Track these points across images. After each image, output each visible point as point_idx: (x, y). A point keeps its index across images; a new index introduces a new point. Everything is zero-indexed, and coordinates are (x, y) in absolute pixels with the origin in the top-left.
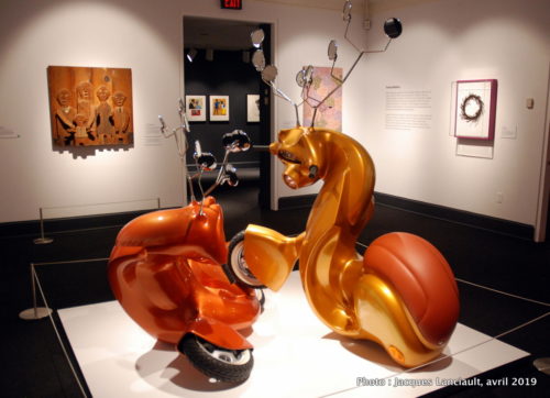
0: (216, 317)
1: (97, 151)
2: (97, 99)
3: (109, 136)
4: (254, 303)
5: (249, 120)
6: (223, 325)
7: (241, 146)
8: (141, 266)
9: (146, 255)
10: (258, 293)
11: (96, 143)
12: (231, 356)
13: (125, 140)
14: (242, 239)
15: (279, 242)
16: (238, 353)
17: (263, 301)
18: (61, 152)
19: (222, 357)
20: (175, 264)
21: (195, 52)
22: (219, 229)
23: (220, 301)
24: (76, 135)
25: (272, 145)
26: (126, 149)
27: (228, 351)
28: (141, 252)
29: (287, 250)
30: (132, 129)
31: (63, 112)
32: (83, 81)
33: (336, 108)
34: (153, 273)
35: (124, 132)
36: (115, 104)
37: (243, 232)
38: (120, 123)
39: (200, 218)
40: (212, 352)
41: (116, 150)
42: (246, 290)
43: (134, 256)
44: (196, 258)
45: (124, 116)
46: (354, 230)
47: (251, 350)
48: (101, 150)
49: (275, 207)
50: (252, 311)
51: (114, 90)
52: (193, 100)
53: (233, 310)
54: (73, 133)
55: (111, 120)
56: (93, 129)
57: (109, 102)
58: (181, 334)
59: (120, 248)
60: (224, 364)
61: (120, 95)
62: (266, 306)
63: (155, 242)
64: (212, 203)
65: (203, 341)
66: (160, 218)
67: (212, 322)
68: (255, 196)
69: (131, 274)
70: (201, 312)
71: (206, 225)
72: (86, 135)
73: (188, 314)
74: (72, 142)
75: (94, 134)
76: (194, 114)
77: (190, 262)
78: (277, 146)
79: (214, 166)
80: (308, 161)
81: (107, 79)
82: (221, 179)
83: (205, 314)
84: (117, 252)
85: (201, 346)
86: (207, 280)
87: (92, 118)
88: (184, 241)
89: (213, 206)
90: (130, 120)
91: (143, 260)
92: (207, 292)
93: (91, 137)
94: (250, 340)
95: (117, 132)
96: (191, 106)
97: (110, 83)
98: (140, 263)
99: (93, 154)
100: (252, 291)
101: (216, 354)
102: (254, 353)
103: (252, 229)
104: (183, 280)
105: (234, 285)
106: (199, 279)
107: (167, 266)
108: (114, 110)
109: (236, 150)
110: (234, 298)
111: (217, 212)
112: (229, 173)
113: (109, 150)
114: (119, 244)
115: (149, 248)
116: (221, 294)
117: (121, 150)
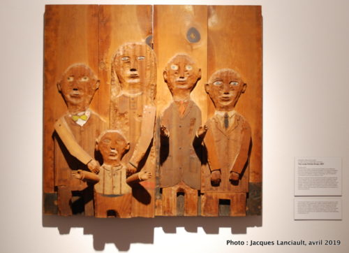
1: (158, 231)
2: (163, 89)
3: (191, 192)
11: (151, 211)
13: (238, 205)
18: (64, 231)
24: (98, 188)
26: (239, 229)
30: (259, 174)
31: (73, 124)
32: (128, 41)
35: (234, 182)
36: (213, 101)
38: (225, 155)
41: (212, 229)
45: (237, 136)
48: (170, 229)
51: (211, 65)
54: (92, 183)
55: (200, 148)
57: (198, 97)
61: (226, 80)
72: (127, 189)
74: (89, 206)
75: (150, 187)
81: (194, 35)
90: (252, 148)
95: (215, 183)
97: (202, 45)
99: (149, 239)
108: (210, 118)
113: (192, 229)
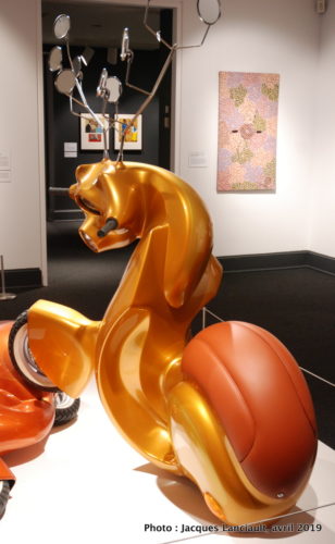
21: (92, 52)
29: (86, 338)
33: (268, 132)
46: (177, 315)
52: (90, 121)
76: (92, 139)
80: (106, 210)
96: (88, 129)
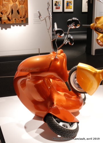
0: (62, 106)
1: (12, 26)
3: (17, 19)
4: (81, 100)
5: (83, 11)
6: (65, 110)
7: (76, 25)
8: (28, 81)
9: (30, 76)
10: (82, 95)
11: (11, 22)
12: (68, 125)
13: (24, 21)
14: (76, 70)
15: (94, 72)
16: (71, 124)
17: (85, 99)
19: (64, 125)
20: (44, 81)
22: (64, 65)
23: (64, 98)
24: (2, 19)
25: (92, 25)
26: (25, 25)
27: (67, 123)
28: (28, 75)
29: (97, 76)
30: (28, 16)
34: (34, 84)
35: (24, 17)
36: (20, 4)
37: (76, 66)
38: (22, 13)
39: (56, 60)
40: (59, 123)
41: (20, 26)
42: (77, 93)
43: (25, 76)
44: (54, 78)
45: (24, 10)
47: (78, 123)
48: (13, 26)
49: (93, 53)
50: (79, 104)
52: (56, 2)
53: (70, 103)
55: (18, 12)
56: (10, 16)
58: (46, 113)
59: (19, 72)
60: (64, 129)
62: (86, 101)
63: (35, 70)
64: (62, 52)
65: (55, 117)
66: (37, 59)
67: (60, 108)
68: (84, 48)
69: (24, 84)
70: (55, 103)
71: (58, 63)
72: (7, 19)
73: (49, 104)
75: (10, 18)
76: (57, 8)
77: (51, 80)
78: (94, 25)
79: (63, 35)
82: (66, 42)
83: (57, 104)
84: (18, 74)
85: (54, 120)
86: (59, 88)
87: (9, 11)
88: (48, 70)
89: (62, 54)
90: (26, 12)
91: (29, 78)
92: (58, 94)
93: (9, 20)
94: (78, 118)
95: (21, 18)
96: (56, 5)
98: (28, 80)
99: (10, 27)
100: (79, 94)
101: (61, 124)
102: (79, 124)
103: (81, 65)
104: (48, 88)
105: (71, 91)
106: (55, 88)
107: (40, 81)
108: (19, 7)
109: (73, 27)
110: (71, 97)
111: (64, 57)
112: (70, 39)
113: (17, 26)
114: (18, 70)
115: (32, 73)
116: (65, 95)
117: (22, 26)
